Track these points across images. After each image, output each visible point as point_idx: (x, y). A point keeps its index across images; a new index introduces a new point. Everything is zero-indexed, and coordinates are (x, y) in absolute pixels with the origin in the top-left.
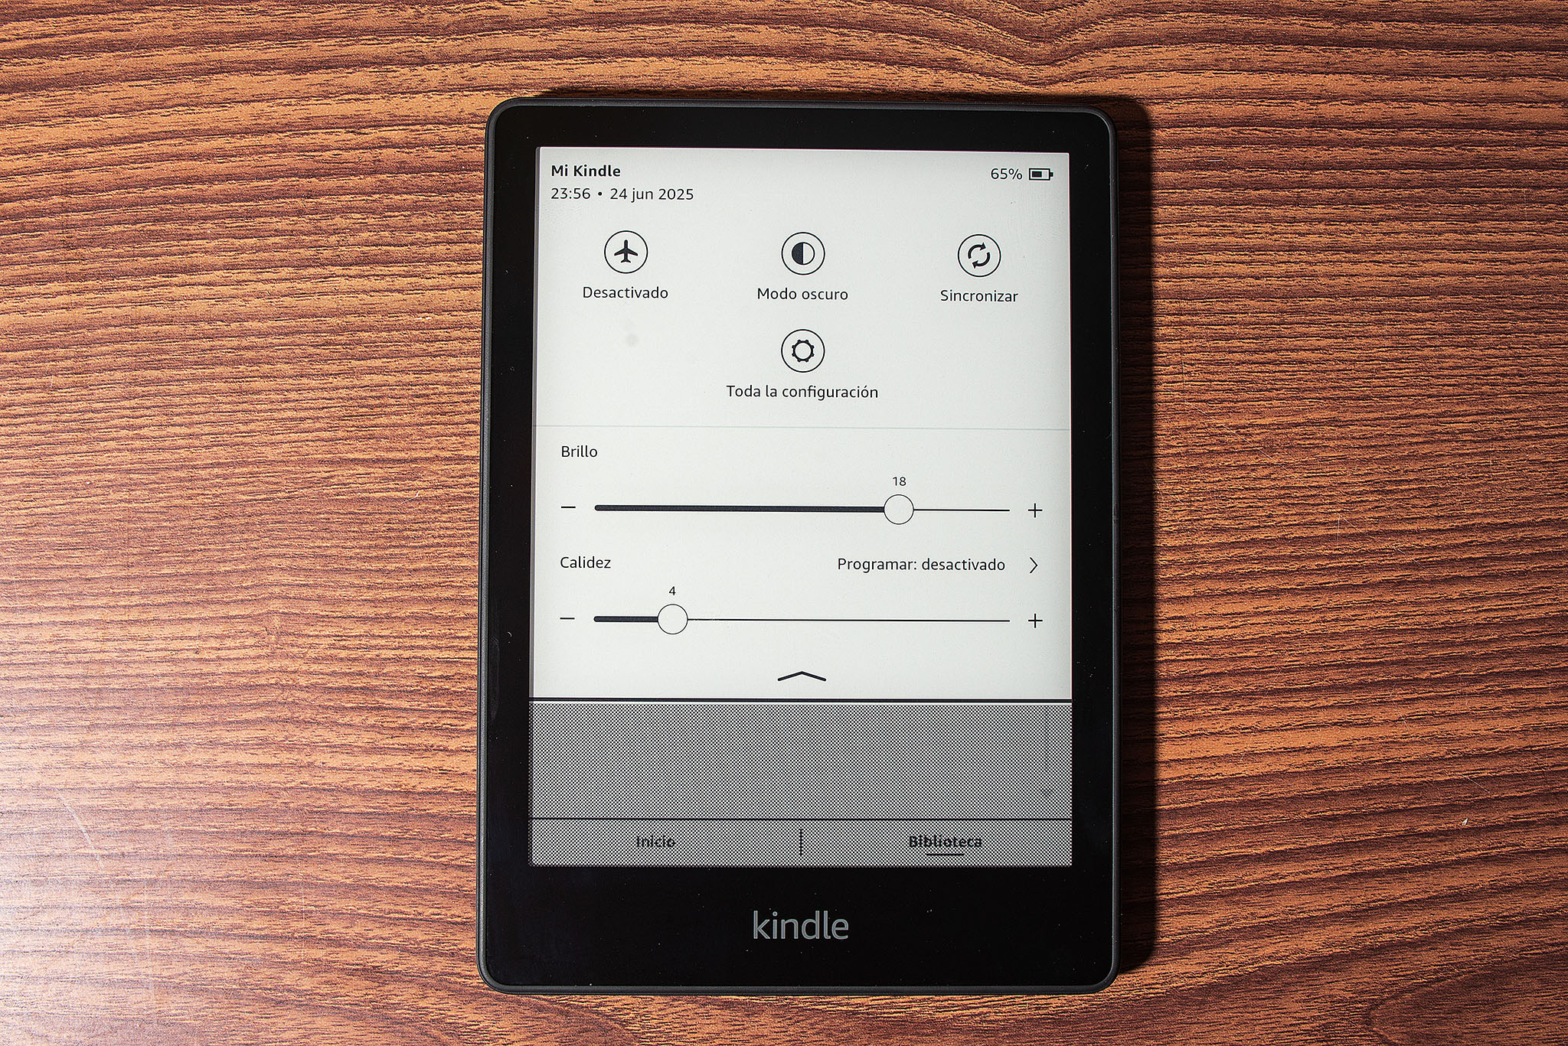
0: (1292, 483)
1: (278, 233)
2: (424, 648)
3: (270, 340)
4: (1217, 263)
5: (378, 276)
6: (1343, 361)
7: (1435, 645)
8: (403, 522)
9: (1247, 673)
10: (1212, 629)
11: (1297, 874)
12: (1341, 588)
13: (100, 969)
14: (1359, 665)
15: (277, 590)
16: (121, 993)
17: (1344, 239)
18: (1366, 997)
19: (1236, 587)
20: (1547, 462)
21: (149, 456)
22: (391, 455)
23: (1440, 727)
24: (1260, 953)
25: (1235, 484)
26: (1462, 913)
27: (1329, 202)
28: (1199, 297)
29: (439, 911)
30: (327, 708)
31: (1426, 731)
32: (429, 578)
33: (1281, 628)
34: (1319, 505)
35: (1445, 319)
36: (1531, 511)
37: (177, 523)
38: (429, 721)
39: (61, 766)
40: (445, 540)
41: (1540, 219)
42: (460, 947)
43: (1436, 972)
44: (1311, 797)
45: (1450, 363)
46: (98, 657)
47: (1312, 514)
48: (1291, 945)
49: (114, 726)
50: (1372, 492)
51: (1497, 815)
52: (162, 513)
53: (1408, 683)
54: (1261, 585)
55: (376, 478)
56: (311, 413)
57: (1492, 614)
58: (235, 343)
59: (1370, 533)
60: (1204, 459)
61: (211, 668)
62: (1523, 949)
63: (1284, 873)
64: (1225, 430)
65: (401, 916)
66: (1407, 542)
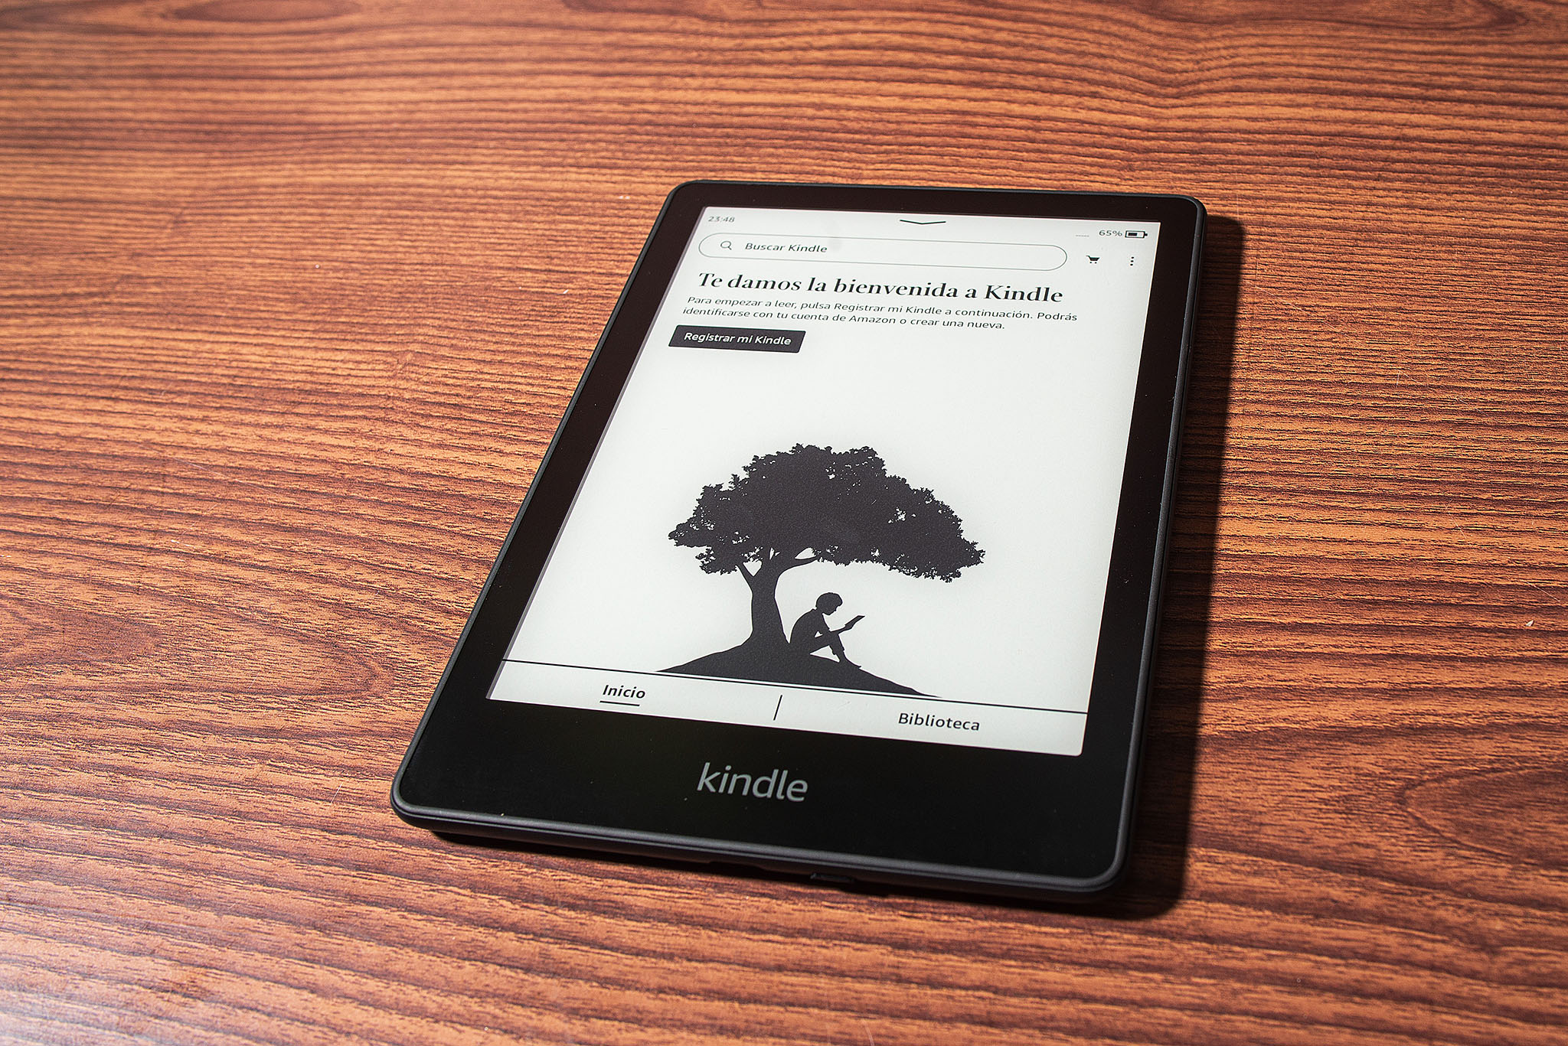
0: (1354, 346)
4: (1298, 208)
6: (1412, 273)
7: (1500, 474)
9: (1291, 475)
10: (1258, 439)
11: (1326, 646)
12: (1397, 422)
14: (1412, 481)
17: (1420, 202)
18: (1400, 775)
19: (1287, 411)
23: (1502, 539)
24: (1273, 714)
26: (1526, 708)
27: (1408, 181)
28: (1279, 226)
31: (1486, 541)
33: (1330, 445)
34: (1378, 362)
35: (1515, 254)
44: (1349, 582)
47: (1371, 367)
50: (1435, 359)
53: (1465, 500)
54: (1313, 412)
57: (1562, 457)
59: (1430, 386)
63: (1311, 643)
64: (1290, 307)
66: (1469, 396)
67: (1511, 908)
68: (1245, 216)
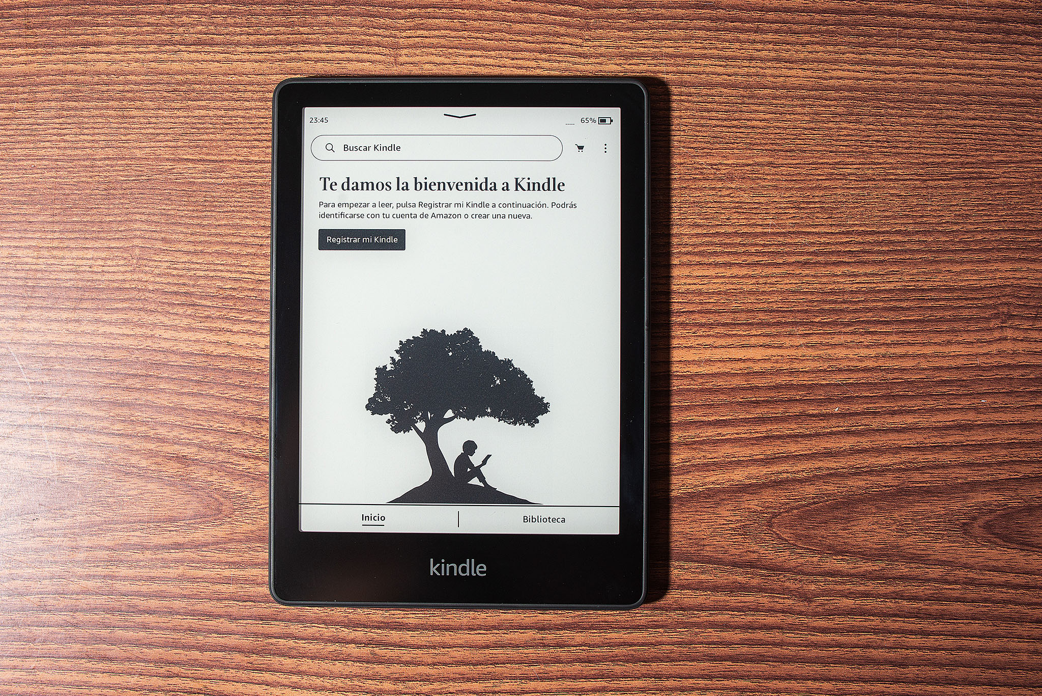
0: (743, 200)
1: (149, 25)
2: (222, 271)
3: (141, 87)
4: (706, 65)
5: (206, 52)
6: (779, 128)
7: (825, 302)
8: (213, 197)
9: (709, 312)
10: (690, 284)
11: (732, 434)
12: (769, 264)
13: (26, 448)
14: (778, 311)
15: (138, 233)
16: (37, 462)
17: (784, 55)
18: (769, 510)
19: (705, 260)
20: (901, 195)
21: (69, 152)
22: (208, 158)
23: (825, 351)
24: (707, 480)
25: (708, 199)
26: (831, 464)
27: (776, 32)
28: (693, 85)
29: (222, 425)
30: (164, 303)
31: (817, 353)
32: (226, 231)
33: (731, 286)
34: (758, 214)
35: (843, 106)
36: (889, 224)
37: (83, 192)
38: (222, 314)
39: (10, 329)
40: (237, 209)
41: (906, 47)
42: (233, 447)
43: (813, 498)
44: (743, 389)
45: (845, 132)
46: (34, 267)
47: (754, 219)
48: (726, 476)
49: (41, 308)
50: (792, 208)
51: (857, 406)
52: (74, 185)
53: (807, 323)
54: (720, 260)
55: (199, 170)
56: (163, 131)
57: (861, 285)
58: (121, 88)
59: (789, 232)
60: (690, 183)
61: (99, 277)
62: (867, 488)
63: (725, 433)
64: (704, 166)
65: (200, 427)
66: (812, 239)
67: (819, 578)
68: (670, 76)
